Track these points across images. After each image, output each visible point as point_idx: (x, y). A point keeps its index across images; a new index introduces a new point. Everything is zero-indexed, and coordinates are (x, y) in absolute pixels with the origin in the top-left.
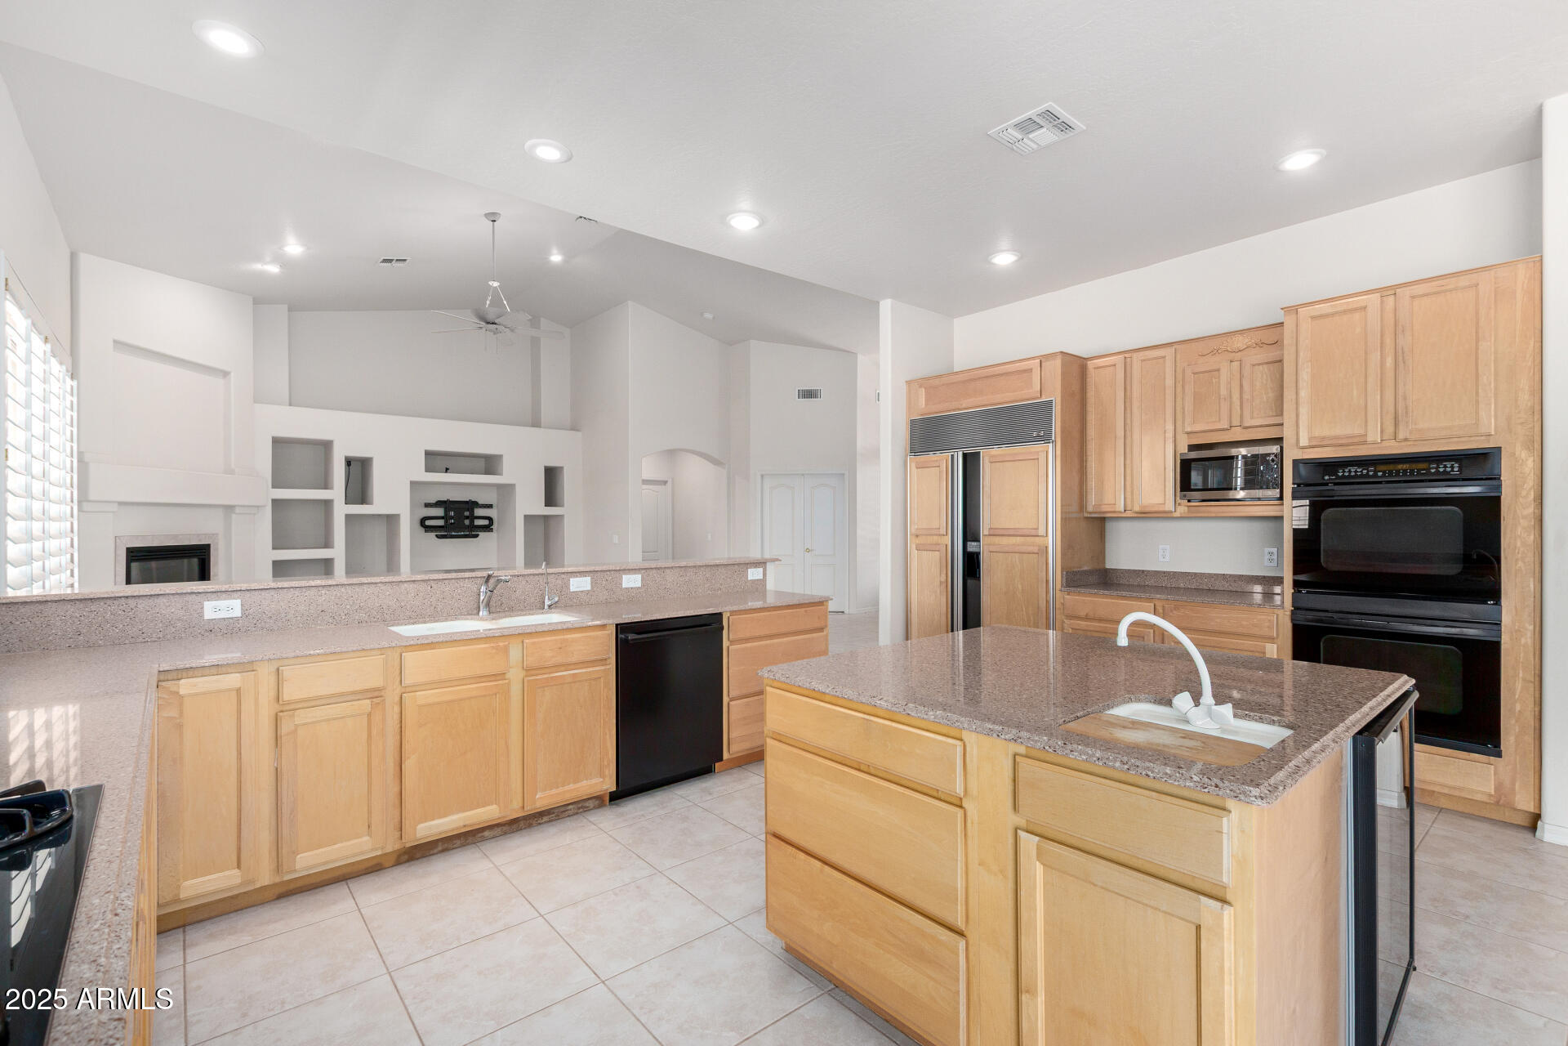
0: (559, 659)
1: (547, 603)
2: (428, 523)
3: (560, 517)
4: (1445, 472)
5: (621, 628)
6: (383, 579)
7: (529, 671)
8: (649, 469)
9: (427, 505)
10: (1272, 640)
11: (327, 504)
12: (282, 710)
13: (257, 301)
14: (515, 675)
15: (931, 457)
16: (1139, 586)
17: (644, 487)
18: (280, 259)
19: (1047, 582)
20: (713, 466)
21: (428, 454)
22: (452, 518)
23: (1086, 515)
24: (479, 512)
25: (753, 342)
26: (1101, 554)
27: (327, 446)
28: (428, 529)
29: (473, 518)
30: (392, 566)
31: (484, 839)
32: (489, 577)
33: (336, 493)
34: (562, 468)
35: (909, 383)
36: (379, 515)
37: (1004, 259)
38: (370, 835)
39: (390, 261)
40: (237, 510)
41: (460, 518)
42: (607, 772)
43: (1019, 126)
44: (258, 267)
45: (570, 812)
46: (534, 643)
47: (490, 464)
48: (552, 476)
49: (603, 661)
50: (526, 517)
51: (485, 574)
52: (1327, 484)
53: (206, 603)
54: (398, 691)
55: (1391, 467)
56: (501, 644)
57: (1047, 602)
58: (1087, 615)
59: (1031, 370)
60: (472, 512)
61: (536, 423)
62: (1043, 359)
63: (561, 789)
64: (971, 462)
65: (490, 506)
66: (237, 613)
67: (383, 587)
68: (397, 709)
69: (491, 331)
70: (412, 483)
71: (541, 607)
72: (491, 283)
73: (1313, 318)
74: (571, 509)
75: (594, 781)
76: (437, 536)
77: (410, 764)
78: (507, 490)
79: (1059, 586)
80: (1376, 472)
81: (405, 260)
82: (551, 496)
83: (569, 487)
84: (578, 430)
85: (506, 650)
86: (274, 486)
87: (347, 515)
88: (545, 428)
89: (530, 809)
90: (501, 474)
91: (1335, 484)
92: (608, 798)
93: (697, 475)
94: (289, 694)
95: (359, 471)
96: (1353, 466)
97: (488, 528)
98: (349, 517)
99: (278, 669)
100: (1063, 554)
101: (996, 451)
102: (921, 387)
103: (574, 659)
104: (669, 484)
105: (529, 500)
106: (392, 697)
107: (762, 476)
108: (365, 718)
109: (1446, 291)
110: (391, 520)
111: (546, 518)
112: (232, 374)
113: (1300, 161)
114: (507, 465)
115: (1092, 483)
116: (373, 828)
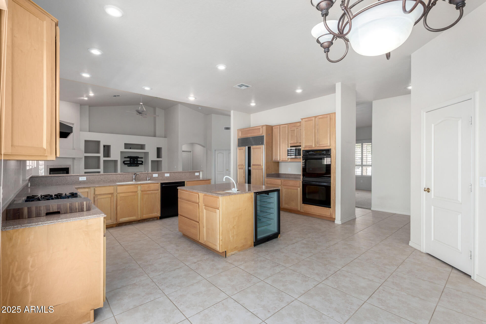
0: (148, 189)
1: (148, 179)
2: (125, 162)
3: (161, 161)
4: (324, 153)
5: (162, 184)
6: (113, 174)
7: (142, 191)
8: (185, 148)
9: (125, 158)
10: (299, 187)
11: (99, 157)
12: (95, 195)
13: (81, 105)
14: (139, 192)
15: (242, 148)
16: (285, 177)
17: (183, 153)
18: (88, 96)
19: (263, 176)
20: (203, 147)
21: (125, 144)
22: (132, 161)
23: (273, 161)
24: (139, 159)
25: (212, 114)
26: (278, 170)
27: (98, 142)
28: (125, 164)
29: (137, 161)
30: (116, 171)
31: (133, 224)
32: (135, 173)
33: (101, 154)
34: (161, 148)
35: (238, 130)
36: (112, 160)
37: (253, 104)
38: (111, 220)
39: (116, 96)
40: (76, 159)
41: (134, 161)
42: (158, 212)
43: (239, 86)
44: (82, 98)
45: (151, 220)
46: (143, 186)
47: (142, 147)
48: (159, 150)
49: (158, 190)
50: (152, 161)
51: (134, 173)
52: (308, 155)
53: (80, 177)
54: (116, 194)
55: (316, 152)
56: (136, 186)
57: (263, 180)
58: (270, 183)
59: (260, 128)
60: (137, 159)
61: (155, 136)
62: (262, 126)
63: (149, 215)
64: (249, 149)
65: (142, 158)
66: (85, 179)
67: (113, 175)
68: (116, 197)
69: (140, 115)
70: (121, 152)
71: (146, 180)
72: (140, 103)
73: (305, 121)
74: (164, 159)
75: (156, 214)
76: (128, 166)
77: (118, 208)
78: (146, 154)
79: (265, 176)
80: (314, 153)
81: (119, 96)
82: (159, 155)
83: (164, 153)
84: (166, 138)
85: (137, 187)
86: (85, 153)
87: (104, 160)
88: (157, 137)
89: (142, 218)
90: (145, 149)
91: (309, 155)
92: (159, 218)
93: (198, 149)
94: (96, 193)
95: (107, 149)
96: (311, 151)
97: (142, 164)
98: (104, 161)
99: (94, 189)
100: (266, 170)
101: (254, 147)
102: (240, 131)
103: (152, 189)
104: (192, 152)
105: (153, 156)
106: (115, 195)
107: (215, 150)
108: (110, 199)
109: (323, 118)
110: (116, 162)
111: (158, 161)
112: (75, 124)
113: (299, 91)
114: (146, 147)
115: (274, 154)
116: (111, 219)
